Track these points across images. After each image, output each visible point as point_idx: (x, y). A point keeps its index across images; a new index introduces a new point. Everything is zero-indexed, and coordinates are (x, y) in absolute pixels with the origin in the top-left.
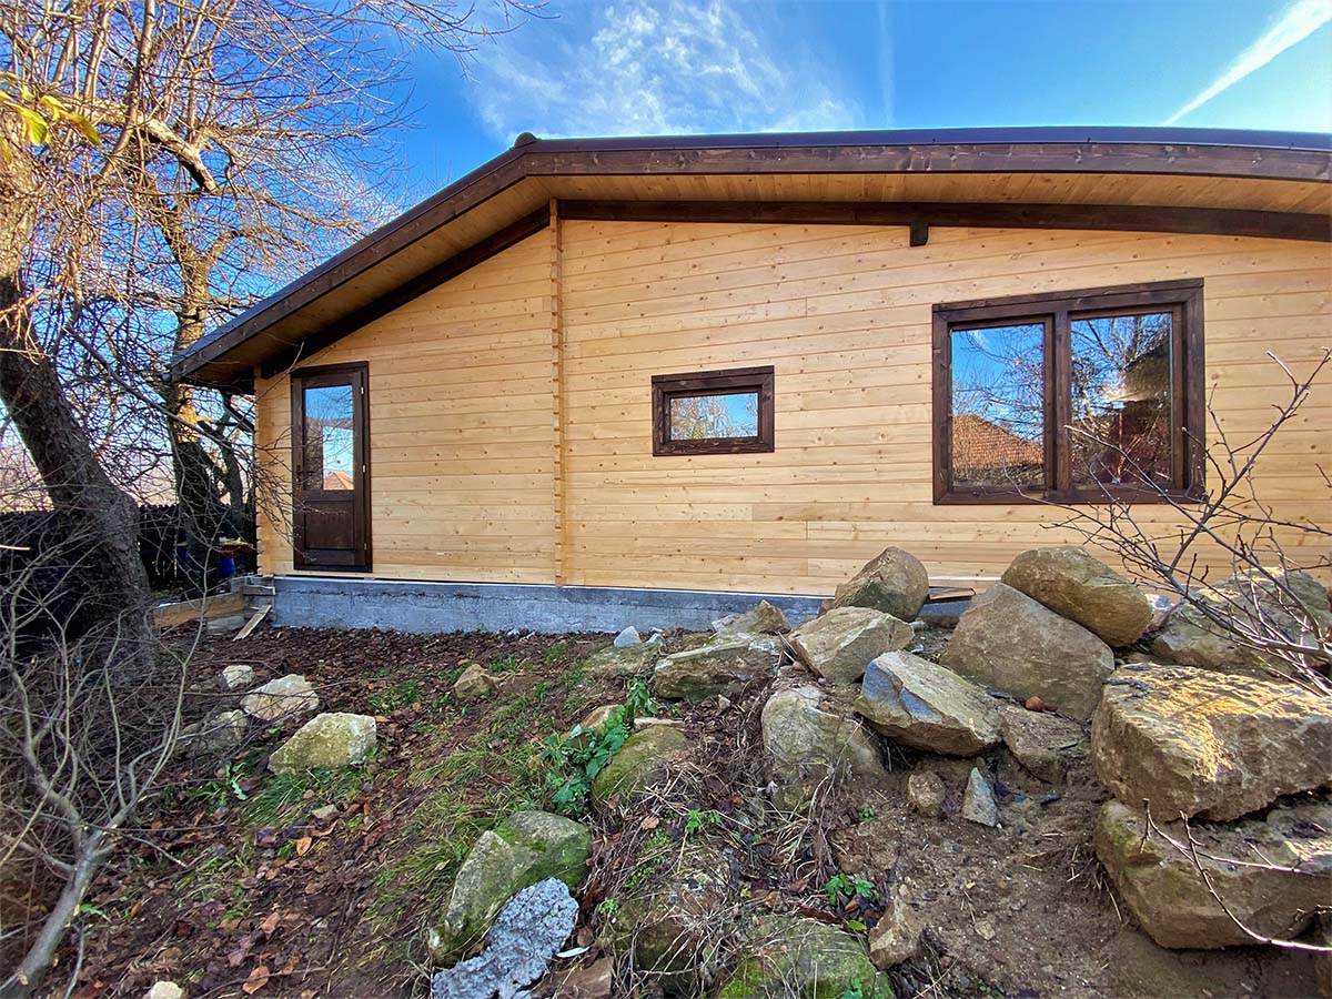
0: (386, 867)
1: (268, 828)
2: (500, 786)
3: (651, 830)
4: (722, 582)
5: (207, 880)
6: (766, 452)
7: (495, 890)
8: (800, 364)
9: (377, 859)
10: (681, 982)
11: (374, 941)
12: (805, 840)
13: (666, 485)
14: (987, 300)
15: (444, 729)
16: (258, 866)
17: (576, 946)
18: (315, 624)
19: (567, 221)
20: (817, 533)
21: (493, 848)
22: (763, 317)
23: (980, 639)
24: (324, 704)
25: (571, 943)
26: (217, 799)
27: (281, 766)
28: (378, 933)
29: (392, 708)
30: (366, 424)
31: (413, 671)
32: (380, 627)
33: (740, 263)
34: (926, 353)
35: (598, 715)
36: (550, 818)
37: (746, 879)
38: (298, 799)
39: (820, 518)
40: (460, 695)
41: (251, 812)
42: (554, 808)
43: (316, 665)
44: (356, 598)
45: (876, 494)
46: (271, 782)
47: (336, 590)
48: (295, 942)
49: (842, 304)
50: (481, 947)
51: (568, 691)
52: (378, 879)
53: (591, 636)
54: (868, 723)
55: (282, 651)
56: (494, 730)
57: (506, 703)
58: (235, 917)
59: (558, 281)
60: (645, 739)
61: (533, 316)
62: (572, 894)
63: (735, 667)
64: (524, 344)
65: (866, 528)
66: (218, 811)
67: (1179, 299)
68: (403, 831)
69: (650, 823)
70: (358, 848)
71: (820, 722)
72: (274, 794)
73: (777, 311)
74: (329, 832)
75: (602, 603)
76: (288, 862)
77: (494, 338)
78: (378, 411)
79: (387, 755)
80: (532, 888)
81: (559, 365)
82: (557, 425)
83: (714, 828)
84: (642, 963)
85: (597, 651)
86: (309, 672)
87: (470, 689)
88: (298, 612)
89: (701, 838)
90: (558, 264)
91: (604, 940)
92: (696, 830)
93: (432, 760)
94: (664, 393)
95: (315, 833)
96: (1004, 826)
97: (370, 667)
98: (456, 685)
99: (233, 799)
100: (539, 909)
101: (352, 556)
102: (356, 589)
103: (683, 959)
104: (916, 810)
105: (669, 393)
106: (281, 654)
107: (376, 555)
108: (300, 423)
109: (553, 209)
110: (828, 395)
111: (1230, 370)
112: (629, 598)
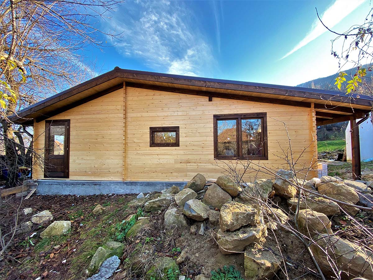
0: (75, 258)
1: (42, 252)
2: (104, 237)
3: (138, 243)
4: (167, 179)
5: (27, 265)
6: (177, 146)
7: (102, 259)
8: (185, 126)
9: (72, 257)
10: (140, 273)
11: (72, 275)
12: (170, 242)
13: (153, 154)
14: (224, 114)
15: (90, 223)
16: (40, 261)
17: (119, 269)
18: (50, 194)
19: (128, 87)
20: (190, 166)
21: (101, 250)
22: (177, 115)
23: (210, 196)
24: (55, 218)
25: (118, 269)
26: (26, 246)
27: (44, 236)
28: (73, 273)
29: (75, 218)
30: (69, 136)
31: (81, 207)
32: (71, 194)
33: (171, 102)
34: (212, 125)
35: (130, 217)
36: (115, 243)
37: (157, 251)
38: (49, 244)
39: (190, 163)
40: (94, 213)
41: (37, 248)
42: (116, 240)
43: (51, 206)
44: (64, 186)
45: (202, 157)
46: (41, 240)
47: (57, 184)
48: (52, 277)
49: (194, 113)
50: (98, 272)
51: (123, 211)
52: (72, 262)
53: (132, 195)
54: (185, 216)
55: (40, 203)
56: (103, 222)
57: (107, 215)
58: (36, 273)
59: (125, 102)
60: (139, 223)
61: (118, 110)
62: (119, 259)
63: (163, 203)
64: (116, 117)
65: (200, 165)
66: (27, 249)
67: (262, 116)
68: (79, 250)
69: (138, 241)
70: (66, 255)
71: (175, 216)
72: (43, 243)
73: (180, 113)
74: (59, 252)
75: (135, 186)
76: (48, 260)
77: (107, 115)
78: (72, 133)
79: (74, 231)
80: (110, 258)
81: (125, 123)
82: (124, 139)
83: (152, 241)
84: (132, 270)
85: (132, 199)
86: (49, 209)
87: (98, 211)
88: (44, 191)
89: (149, 244)
90: (125, 98)
91: (125, 267)
92: (148, 242)
93: (86, 231)
94: (153, 131)
95: (55, 252)
96: (205, 235)
97: (68, 206)
98: (93, 211)
99: (30, 245)
100: (111, 262)
101: (63, 174)
102: (64, 183)
103: (141, 268)
104: (191, 233)
105: (154, 131)
106: (40, 204)
107: (70, 173)
108: (48, 136)
109: (124, 84)
110: (191, 134)
111: (272, 132)
112: (142, 184)
